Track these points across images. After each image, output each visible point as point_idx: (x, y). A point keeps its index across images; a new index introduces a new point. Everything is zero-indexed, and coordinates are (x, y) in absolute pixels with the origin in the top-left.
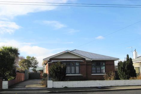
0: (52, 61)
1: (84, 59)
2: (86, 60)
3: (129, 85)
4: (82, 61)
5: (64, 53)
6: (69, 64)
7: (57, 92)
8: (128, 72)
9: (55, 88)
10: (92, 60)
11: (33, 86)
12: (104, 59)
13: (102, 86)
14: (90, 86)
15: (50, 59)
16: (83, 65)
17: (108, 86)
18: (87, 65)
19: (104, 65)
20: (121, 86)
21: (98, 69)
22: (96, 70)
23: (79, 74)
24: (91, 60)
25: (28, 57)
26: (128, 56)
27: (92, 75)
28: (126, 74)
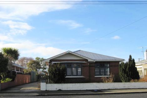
0: (53, 62)
1: (87, 60)
2: (89, 61)
3: (129, 88)
4: (84, 62)
5: (64, 54)
6: (70, 66)
7: (46, 95)
8: (129, 74)
9: (48, 91)
10: (95, 61)
11: (30, 89)
12: (108, 60)
13: (99, 89)
14: (85, 89)
15: (50, 60)
16: (86, 66)
17: (106, 89)
18: (90, 66)
19: (108, 66)
20: (119, 89)
21: (102, 70)
22: (100, 72)
23: (81, 75)
24: (93, 61)
25: (38, 58)
26: (130, 56)
27: (96, 77)
28: (128, 76)
